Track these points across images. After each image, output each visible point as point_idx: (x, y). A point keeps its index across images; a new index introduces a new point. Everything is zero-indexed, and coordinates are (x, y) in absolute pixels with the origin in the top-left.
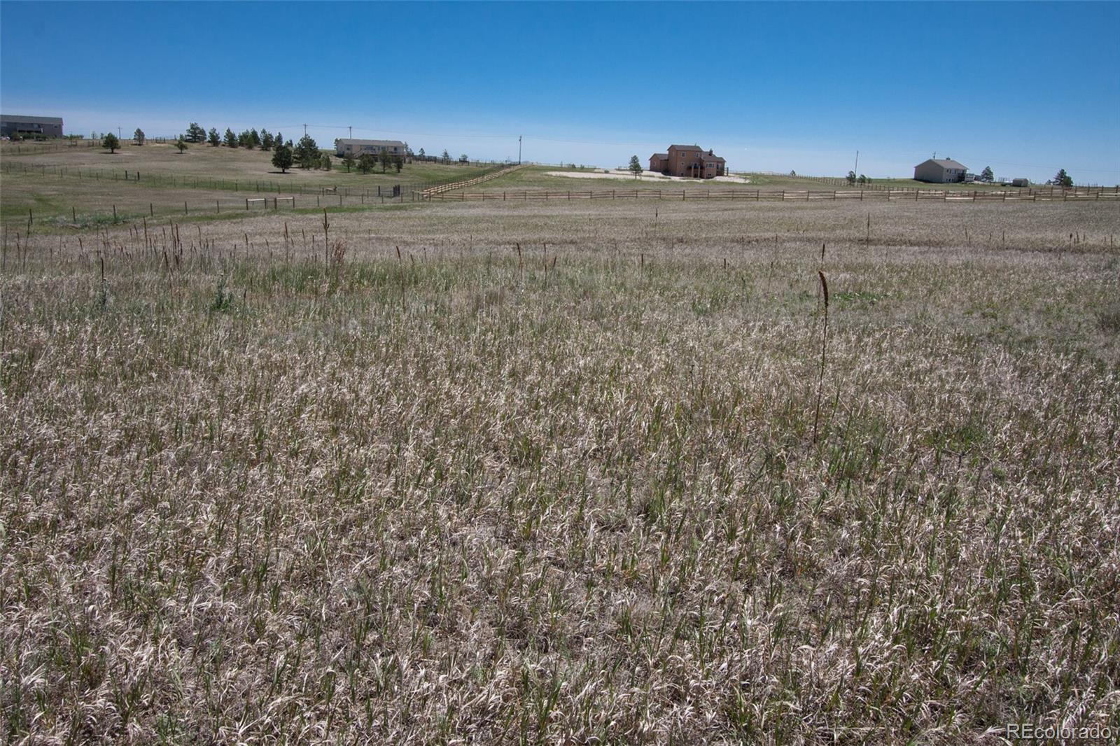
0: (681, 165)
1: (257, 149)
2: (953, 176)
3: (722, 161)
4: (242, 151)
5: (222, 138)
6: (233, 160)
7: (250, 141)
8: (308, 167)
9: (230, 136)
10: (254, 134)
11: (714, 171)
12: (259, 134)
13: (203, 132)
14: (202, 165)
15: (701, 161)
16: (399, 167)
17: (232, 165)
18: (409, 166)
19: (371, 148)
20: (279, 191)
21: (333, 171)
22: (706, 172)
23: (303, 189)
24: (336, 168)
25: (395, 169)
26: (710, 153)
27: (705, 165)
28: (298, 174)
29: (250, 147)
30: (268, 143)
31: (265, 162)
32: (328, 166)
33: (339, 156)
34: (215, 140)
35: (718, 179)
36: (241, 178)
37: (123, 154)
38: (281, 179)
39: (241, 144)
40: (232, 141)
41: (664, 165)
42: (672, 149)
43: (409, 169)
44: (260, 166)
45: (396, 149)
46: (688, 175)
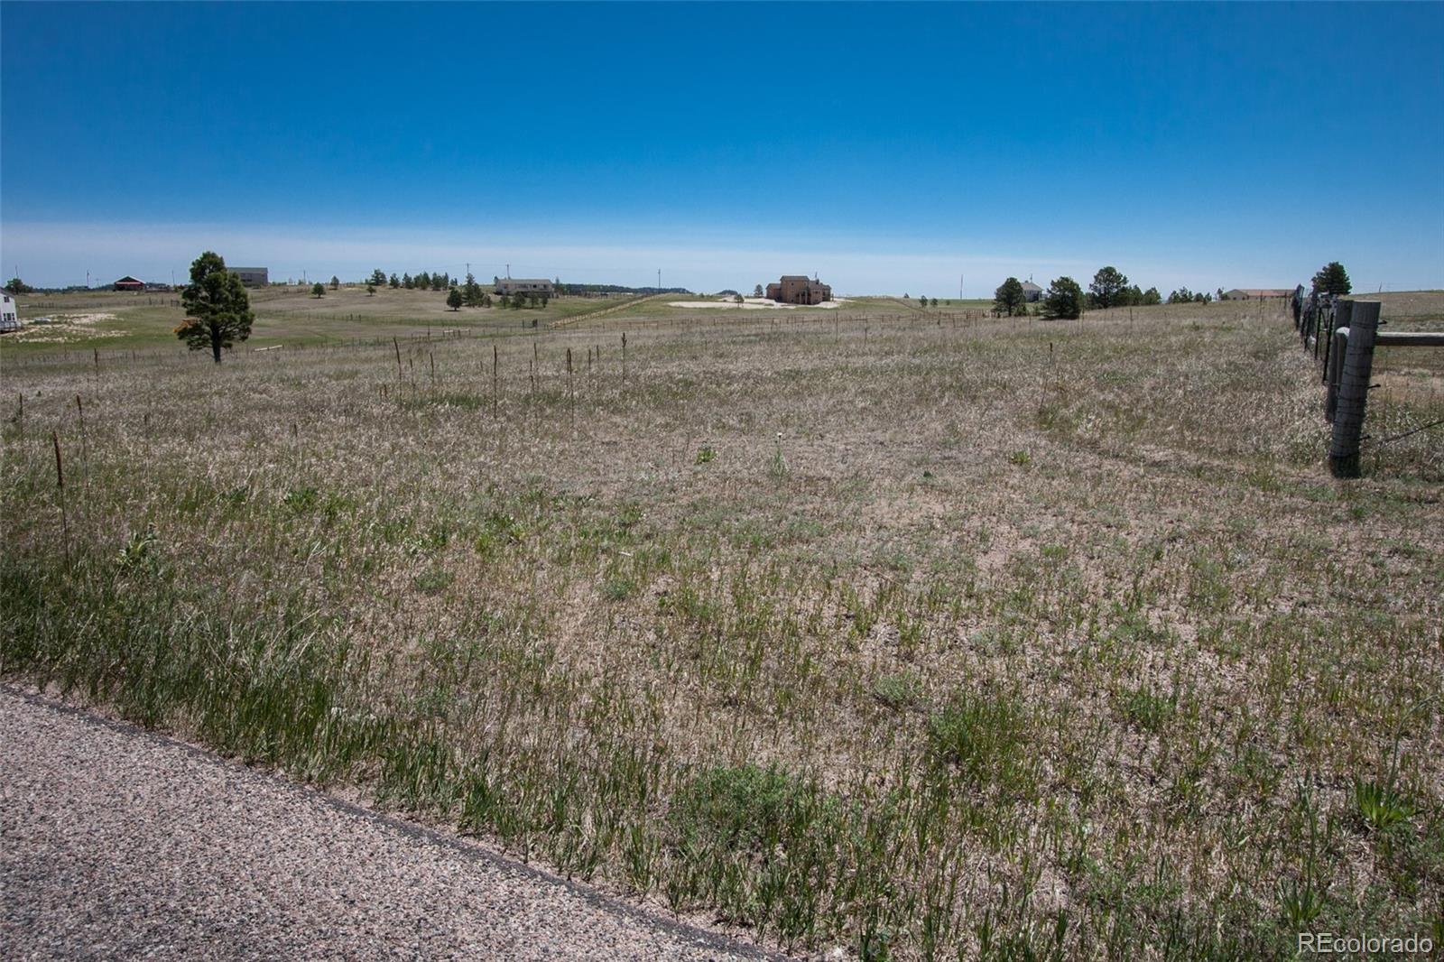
0: (790, 293)
1: (429, 289)
2: (1031, 296)
3: (828, 288)
4: (417, 292)
5: (401, 281)
6: (413, 301)
7: (423, 282)
8: (473, 306)
9: (406, 278)
10: (426, 275)
11: (821, 296)
12: (431, 277)
13: (383, 276)
14: (393, 307)
15: (808, 289)
16: (545, 302)
17: (417, 305)
18: (554, 300)
19: (525, 286)
20: (457, 325)
21: (493, 308)
22: (812, 300)
23: (472, 324)
24: (495, 304)
25: (541, 305)
26: (817, 282)
27: (812, 292)
28: (467, 312)
29: (424, 288)
30: (438, 283)
31: (439, 302)
32: (489, 303)
33: (498, 293)
34: (394, 283)
35: (823, 305)
36: (423, 317)
37: (329, 297)
38: (455, 316)
39: (416, 285)
40: (409, 284)
41: (777, 293)
42: (783, 279)
43: (554, 303)
44: (436, 305)
45: (545, 286)
46: (797, 303)
